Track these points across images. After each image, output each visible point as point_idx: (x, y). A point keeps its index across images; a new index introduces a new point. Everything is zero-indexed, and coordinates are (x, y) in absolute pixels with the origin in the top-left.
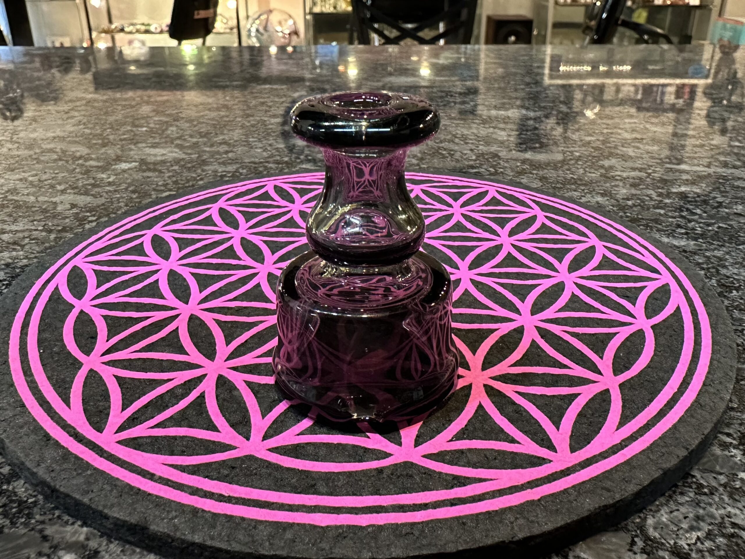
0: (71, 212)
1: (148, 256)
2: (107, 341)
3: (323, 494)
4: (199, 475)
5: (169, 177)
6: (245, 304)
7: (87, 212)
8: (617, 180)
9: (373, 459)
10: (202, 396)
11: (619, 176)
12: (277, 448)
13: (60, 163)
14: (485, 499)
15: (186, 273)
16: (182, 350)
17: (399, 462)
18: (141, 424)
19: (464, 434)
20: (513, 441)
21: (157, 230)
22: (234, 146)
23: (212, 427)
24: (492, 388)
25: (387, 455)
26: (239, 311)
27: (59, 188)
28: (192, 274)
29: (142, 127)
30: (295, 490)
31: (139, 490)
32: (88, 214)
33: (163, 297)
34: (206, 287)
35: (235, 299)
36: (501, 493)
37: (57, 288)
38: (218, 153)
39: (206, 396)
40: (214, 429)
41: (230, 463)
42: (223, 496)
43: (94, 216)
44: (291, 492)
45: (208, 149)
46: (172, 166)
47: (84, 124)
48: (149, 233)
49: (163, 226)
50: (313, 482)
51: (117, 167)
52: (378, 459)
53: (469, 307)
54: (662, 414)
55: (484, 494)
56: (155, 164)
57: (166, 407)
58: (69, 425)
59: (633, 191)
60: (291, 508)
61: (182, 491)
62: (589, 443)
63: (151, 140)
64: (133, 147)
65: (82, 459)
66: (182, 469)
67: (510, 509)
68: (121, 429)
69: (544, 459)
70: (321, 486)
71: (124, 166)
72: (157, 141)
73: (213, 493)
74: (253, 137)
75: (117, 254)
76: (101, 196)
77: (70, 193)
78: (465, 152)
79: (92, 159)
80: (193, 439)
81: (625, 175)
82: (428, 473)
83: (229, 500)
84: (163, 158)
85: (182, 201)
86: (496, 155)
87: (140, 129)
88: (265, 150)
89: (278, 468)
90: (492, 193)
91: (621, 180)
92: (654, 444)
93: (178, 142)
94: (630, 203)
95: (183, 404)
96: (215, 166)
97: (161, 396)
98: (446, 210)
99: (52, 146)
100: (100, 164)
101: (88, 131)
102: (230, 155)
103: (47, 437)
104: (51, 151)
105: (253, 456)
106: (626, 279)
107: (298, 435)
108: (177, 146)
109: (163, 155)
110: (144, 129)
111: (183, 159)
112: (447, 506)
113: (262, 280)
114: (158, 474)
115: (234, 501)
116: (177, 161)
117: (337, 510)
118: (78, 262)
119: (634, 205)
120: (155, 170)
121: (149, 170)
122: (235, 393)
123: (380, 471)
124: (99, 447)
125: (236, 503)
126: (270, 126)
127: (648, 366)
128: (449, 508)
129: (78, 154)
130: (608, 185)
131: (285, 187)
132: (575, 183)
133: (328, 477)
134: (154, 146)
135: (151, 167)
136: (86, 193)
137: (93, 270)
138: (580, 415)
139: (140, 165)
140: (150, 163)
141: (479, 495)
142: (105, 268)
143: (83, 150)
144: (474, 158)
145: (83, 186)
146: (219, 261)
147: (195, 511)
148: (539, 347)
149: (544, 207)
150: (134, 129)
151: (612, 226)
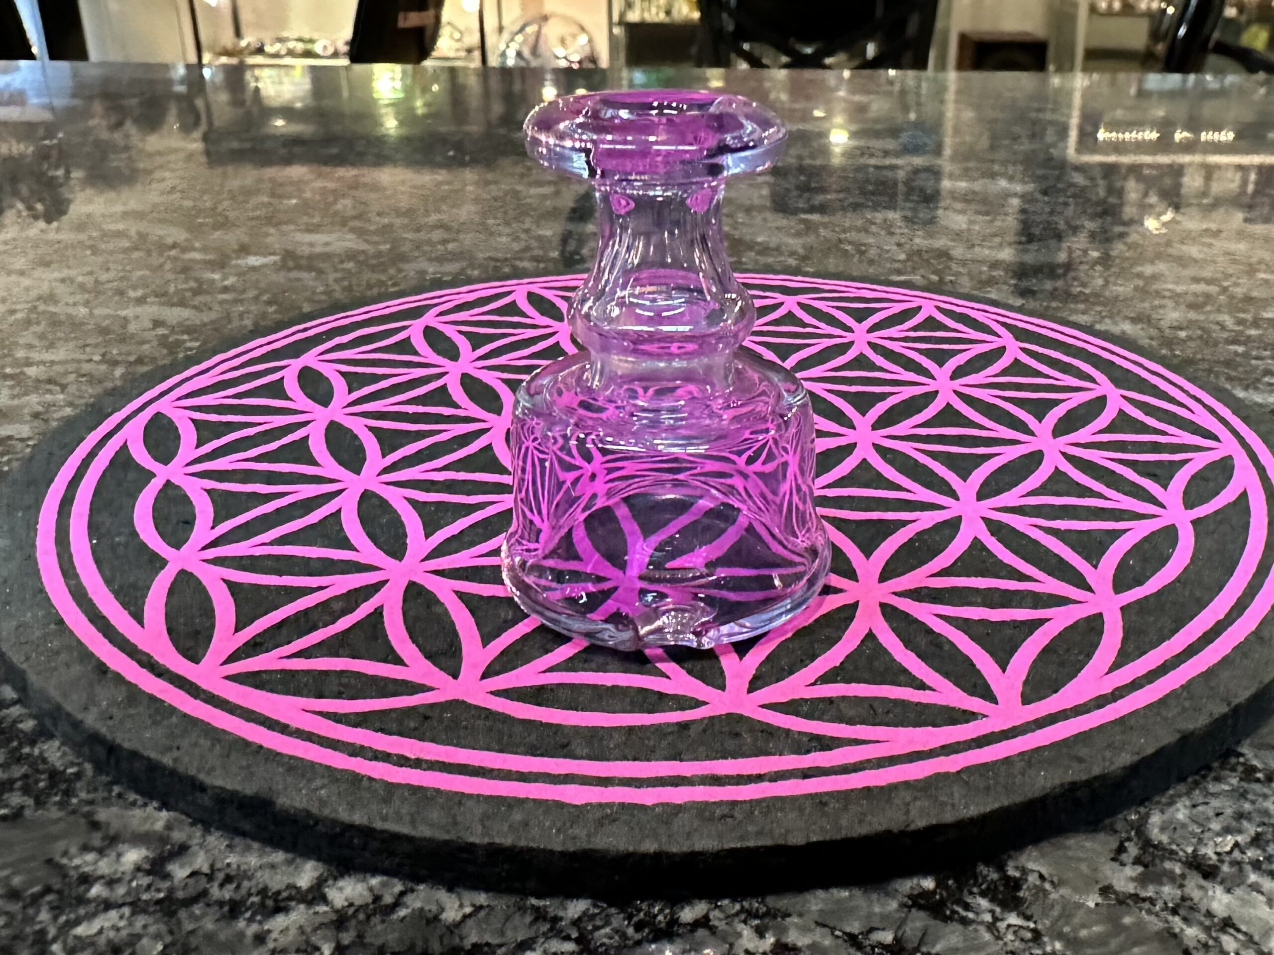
0: (154, 333)
1: (291, 400)
2: (213, 528)
3: (581, 758)
4: (367, 728)
5: (336, 280)
6: (462, 476)
7: (183, 333)
8: (1164, 297)
9: (671, 710)
10: (378, 613)
11: (1169, 290)
12: (506, 691)
13: (136, 255)
14: (864, 769)
15: (358, 427)
16: (345, 543)
17: (718, 714)
18: (267, 651)
19: (838, 675)
20: (922, 686)
21: (310, 359)
22: (458, 232)
23: (393, 658)
24: (894, 609)
25: (698, 704)
26: (450, 487)
27: (132, 294)
28: (371, 429)
29: (290, 197)
30: (533, 751)
31: (261, 747)
32: (186, 337)
33: (315, 463)
34: (394, 449)
35: (445, 468)
36: (893, 761)
37: (125, 446)
38: (429, 242)
39: (384, 613)
40: (398, 661)
41: (421, 711)
42: (407, 759)
43: (196, 340)
44: (526, 753)
45: (409, 236)
46: (342, 262)
47: (182, 192)
48: (296, 364)
49: (321, 354)
50: (565, 741)
51: (239, 262)
52: (683, 709)
53: (867, 486)
54: (1191, 651)
55: (861, 762)
56: (311, 257)
57: (315, 628)
58: (141, 651)
59: (1192, 315)
60: (523, 777)
61: (335, 749)
62: (1056, 691)
63: (305, 219)
64: (272, 230)
65: (164, 702)
66: (337, 718)
67: (907, 784)
68: (232, 658)
69: (974, 713)
70: (578, 746)
71: (254, 261)
72: (316, 220)
73: (389, 755)
74: (495, 218)
75: (235, 396)
76: (210, 309)
77: (152, 303)
78: (887, 248)
79: (194, 249)
80: (359, 675)
81: (1179, 289)
82: (769, 731)
83: (417, 763)
84: (327, 249)
85: (358, 315)
86: (944, 255)
87: (285, 202)
88: (516, 239)
89: (506, 719)
90: (928, 310)
91: (1170, 298)
92: (1173, 695)
93: (357, 223)
94: (1183, 334)
95: (344, 623)
96: (423, 264)
97: (307, 612)
98: (841, 337)
99: (120, 226)
100: (208, 257)
101: (188, 203)
102: (450, 246)
103: (102, 669)
104: (119, 234)
105: (464, 702)
106: (1156, 447)
107: (544, 672)
108: (353, 230)
109: (327, 244)
110: (294, 201)
111: (363, 252)
112: (796, 777)
113: (496, 439)
114: (294, 724)
115: (424, 766)
116: (351, 255)
117: (605, 782)
118: (165, 406)
119: (1190, 338)
120: (310, 269)
121: (298, 267)
122: (437, 609)
123: (684, 726)
124: (192, 684)
125: (429, 769)
126: (528, 200)
127: (1178, 580)
128: (800, 781)
129: (169, 241)
130: (1147, 305)
131: (549, 295)
132: (1086, 301)
133: (594, 735)
134: (311, 229)
135: (304, 262)
136: (182, 303)
137: (192, 420)
138: (1046, 650)
139: (284, 260)
140: (302, 257)
141: (855, 764)
142: (213, 417)
143: (178, 235)
144: (902, 257)
145: (177, 292)
146: (421, 409)
147: (356, 779)
148: (984, 548)
149: (1021, 334)
150: (275, 201)
151: (1140, 365)
